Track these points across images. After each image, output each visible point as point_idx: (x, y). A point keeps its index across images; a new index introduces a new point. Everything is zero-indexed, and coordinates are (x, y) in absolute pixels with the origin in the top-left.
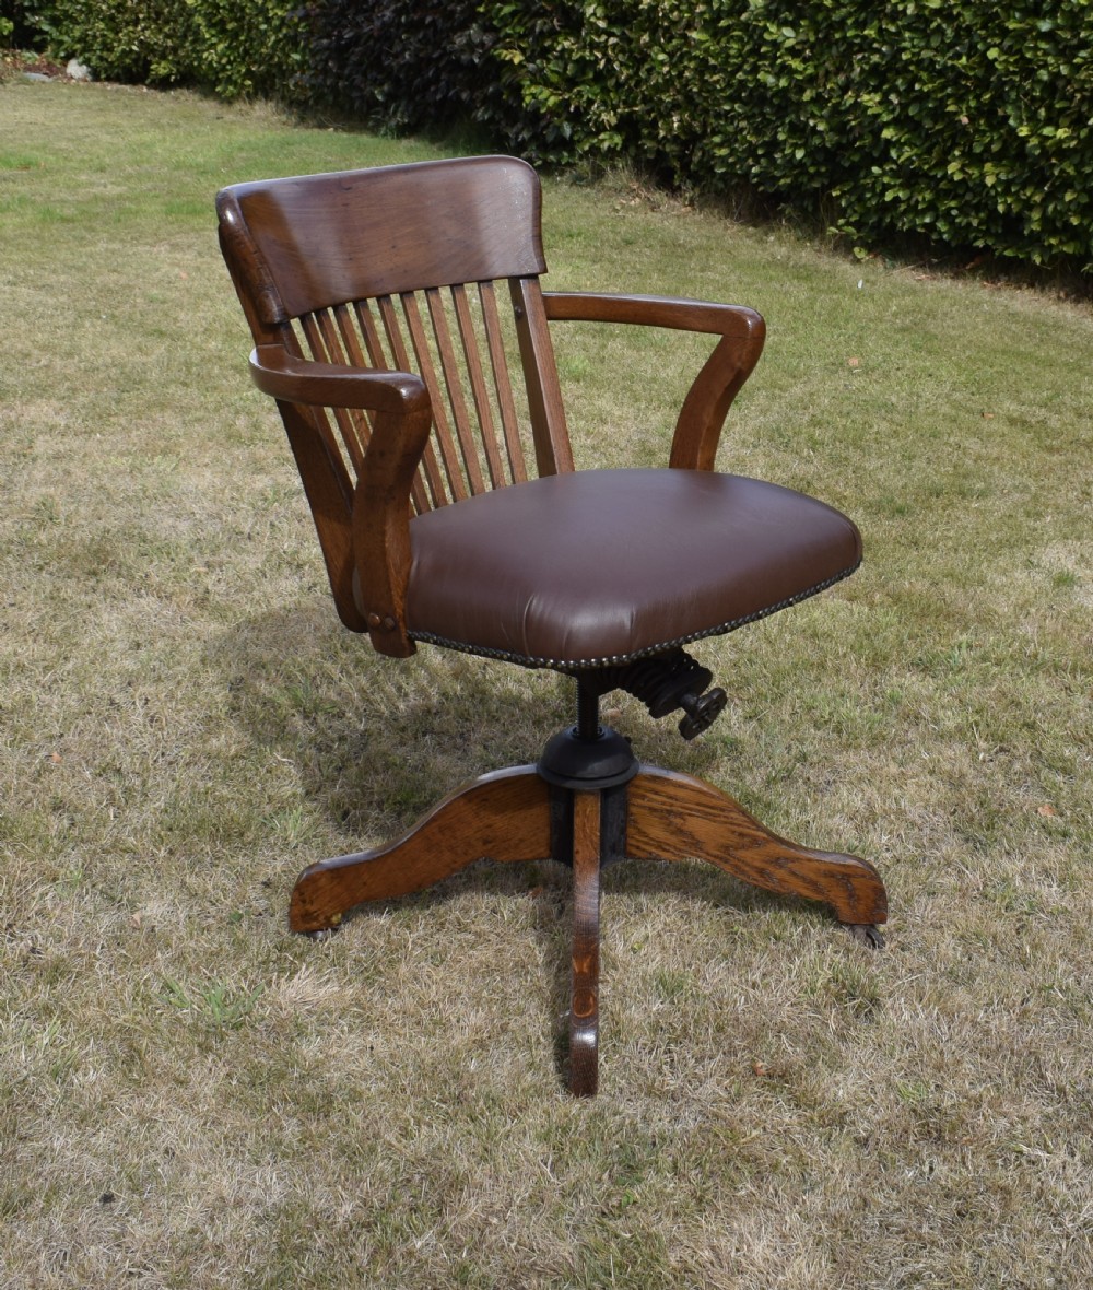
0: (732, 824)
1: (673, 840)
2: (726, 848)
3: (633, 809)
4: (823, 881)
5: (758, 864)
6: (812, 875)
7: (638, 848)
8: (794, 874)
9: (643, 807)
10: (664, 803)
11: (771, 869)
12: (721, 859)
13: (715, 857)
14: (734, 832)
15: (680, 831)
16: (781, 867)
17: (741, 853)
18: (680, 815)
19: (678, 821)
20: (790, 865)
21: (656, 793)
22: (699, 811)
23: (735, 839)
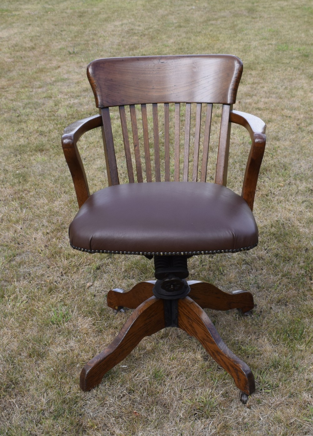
0: (205, 331)
1: (189, 327)
2: (204, 339)
3: (179, 311)
4: (230, 368)
5: (212, 350)
6: (228, 364)
7: (181, 325)
8: (222, 360)
9: (182, 312)
10: (187, 313)
11: (216, 354)
12: (202, 342)
13: (201, 340)
14: (205, 334)
15: (191, 326)
16: (219, 355)
17: (207, 343)
18: (191, 320)
19: (190, 321)
20: (221, 355)
21: (185, 308)
22: (196, 321)
23: (206, 338)
